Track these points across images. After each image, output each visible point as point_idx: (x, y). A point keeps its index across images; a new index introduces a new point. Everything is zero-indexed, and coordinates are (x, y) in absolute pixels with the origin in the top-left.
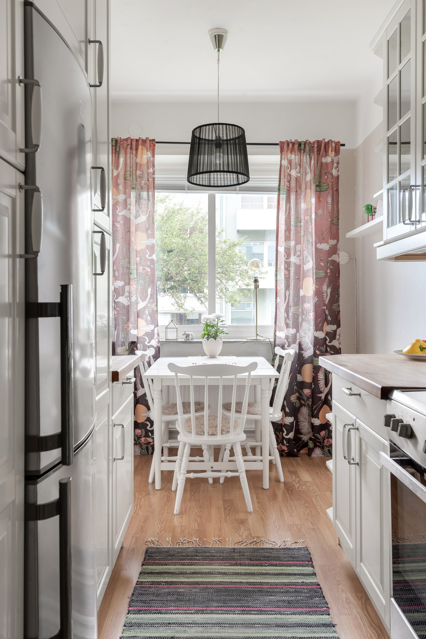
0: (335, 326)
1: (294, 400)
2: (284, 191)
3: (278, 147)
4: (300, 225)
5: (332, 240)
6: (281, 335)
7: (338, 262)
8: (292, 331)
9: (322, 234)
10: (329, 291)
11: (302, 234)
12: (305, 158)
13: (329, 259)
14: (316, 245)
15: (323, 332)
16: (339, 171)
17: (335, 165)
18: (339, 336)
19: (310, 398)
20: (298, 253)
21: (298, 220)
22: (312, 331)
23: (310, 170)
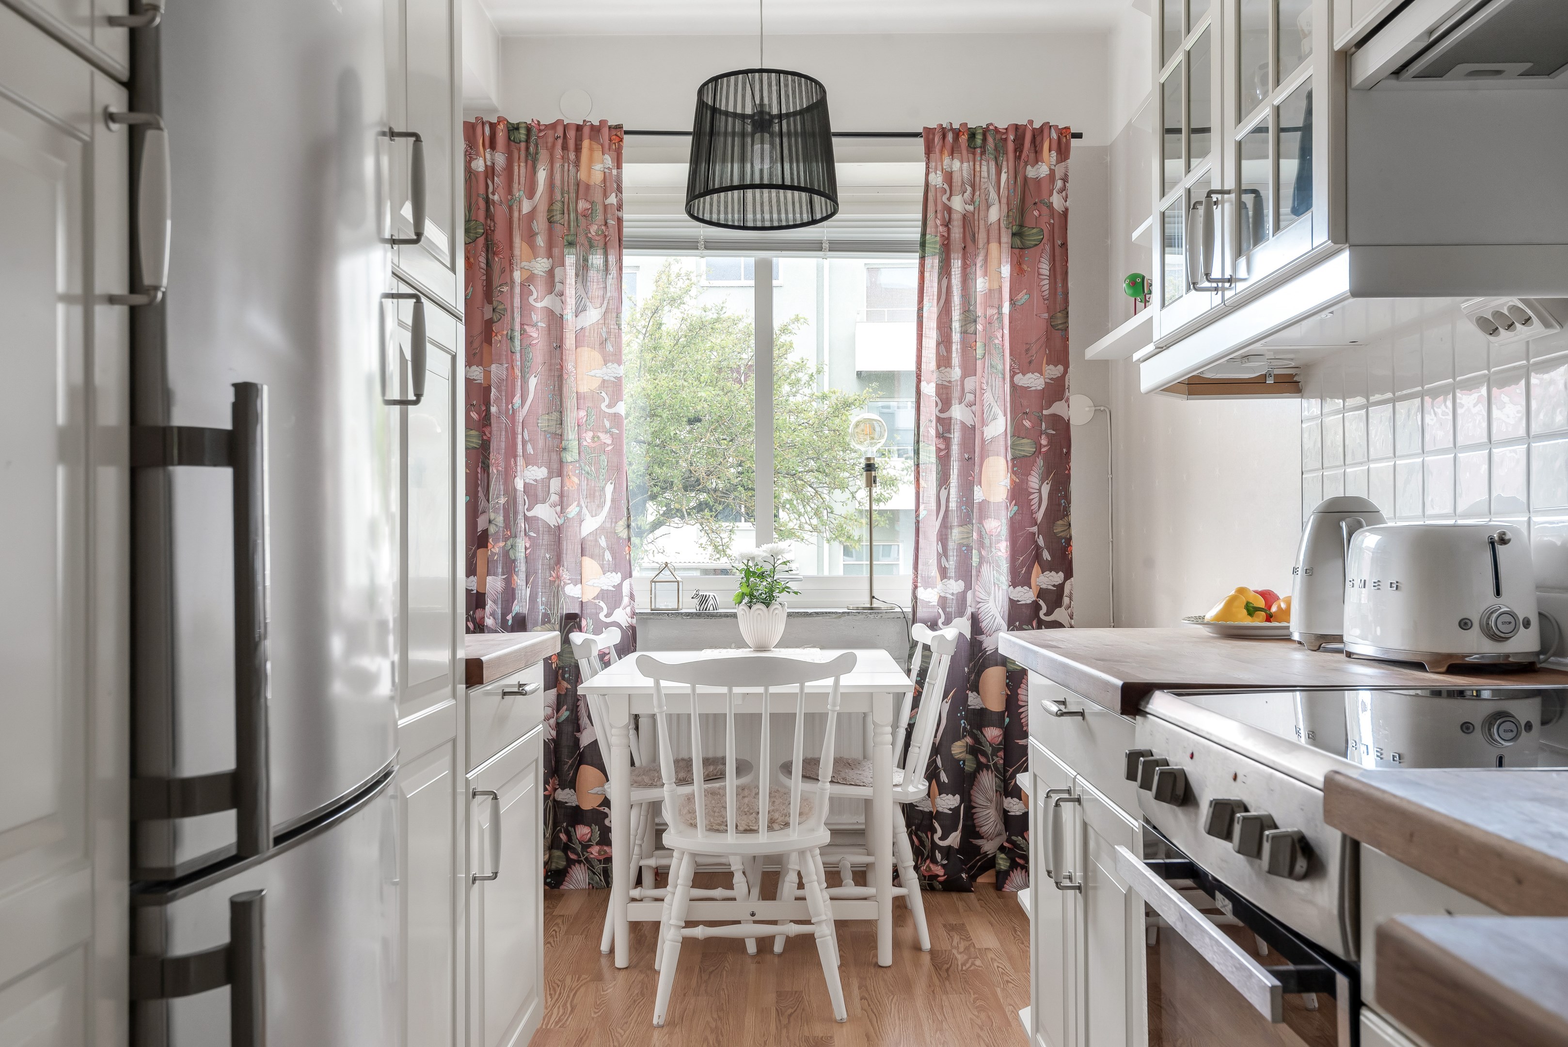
0: (1061, 575)
1: (961, 753)
2: (935, 248)
3: (920, 141)
4: (973, 329)
5: (1051, 367)
6: (929, 596)
7: (1066, 420)
8: (955, 586)
9: (1027, 350)
10: (1046, 489)
11: (979, 352)
12: (987, 169)
13: (1045, 412)
14: (1012, 378)
15: (1030, 588)
16: (1067, 197)
17: (1059, 184)
18: (1071, 599)
19: (999, 750)
20: (969, 397)
21: (969, 318)
22: (1005, 587)
23: (996, 197)
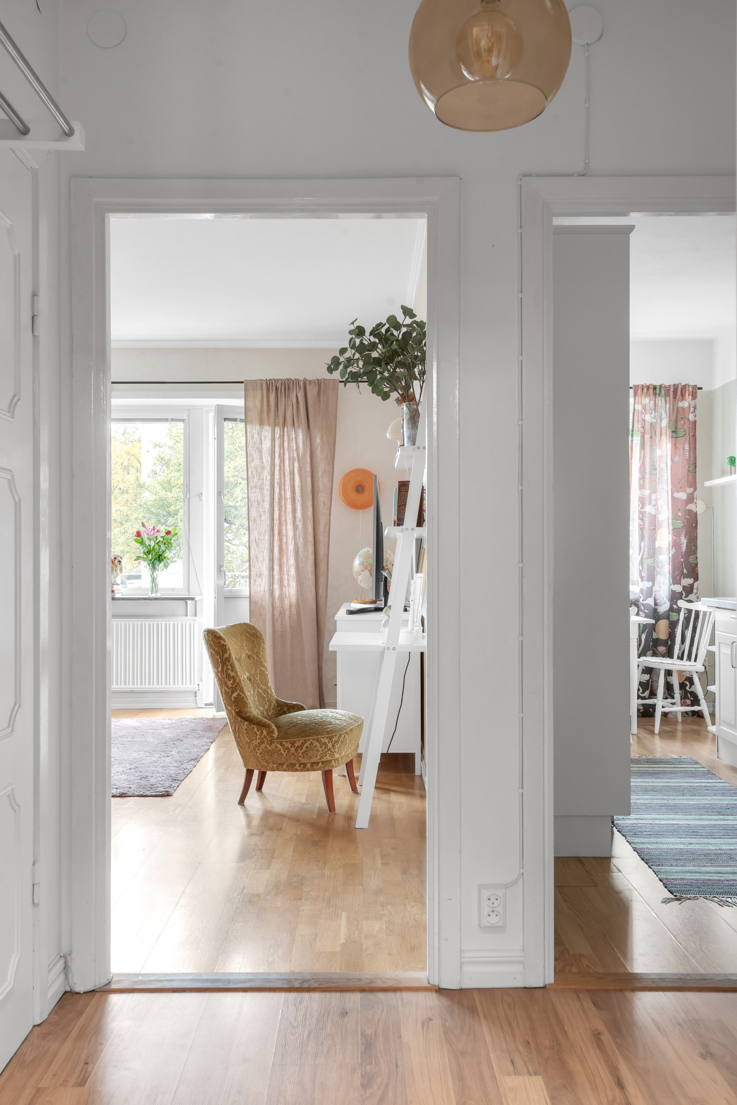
0: (692, 580)
4: (655, 472)
5: (689, 490)
6: (635, 589)
7: (695, 511)
8: (648, 584)
9: (679, 482)
10: (685, 542)
11: (658, 483)
12: (661, 401)
13: (687, 508)
14: (672, 491)
15: (680, 586)
16: (696, 415)
18: (697, 590)
20: (654, 502)
21: (653, 468)
22: (668, 585)
23: (665, 415)
